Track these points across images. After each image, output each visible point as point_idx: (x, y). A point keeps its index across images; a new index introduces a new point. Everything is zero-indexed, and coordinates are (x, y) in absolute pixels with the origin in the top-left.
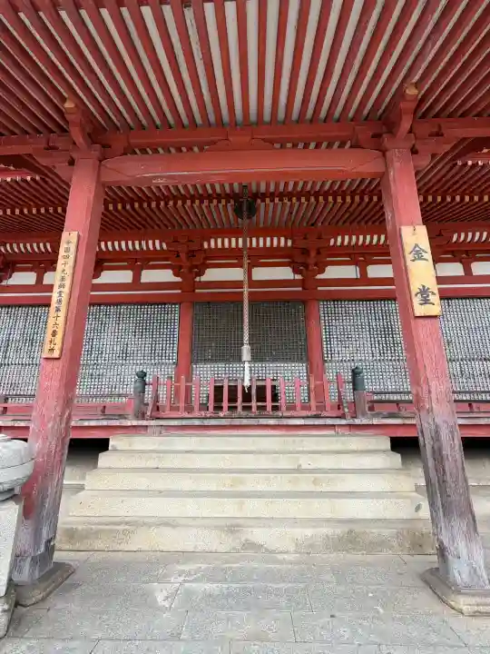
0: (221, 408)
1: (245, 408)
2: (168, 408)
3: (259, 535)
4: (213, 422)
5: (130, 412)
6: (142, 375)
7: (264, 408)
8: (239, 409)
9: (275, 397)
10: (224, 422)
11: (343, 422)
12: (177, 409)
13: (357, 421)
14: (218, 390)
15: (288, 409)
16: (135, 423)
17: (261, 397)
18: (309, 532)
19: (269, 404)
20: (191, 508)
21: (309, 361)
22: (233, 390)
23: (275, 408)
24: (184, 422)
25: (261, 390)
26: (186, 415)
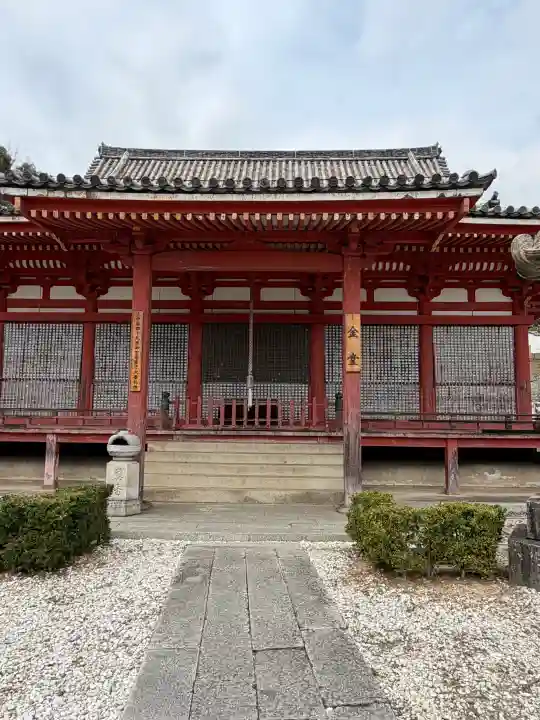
0: (230, 423)
1: (249, 423)
2: (188, 422)
3: (253, 495)
4: (224, 433)
5: (159, 423)
6: (166, 395)
7: (265, 423)
8: (245, 423)
9: (274, 414)
10: (232, 433)
11: (323, 434)
12: (195, 422)
13: (333, 434)
14: (228, 409)
15: (283, 424)
16: (163, 432)
17: (263, 414)
18: (283, 493)
19: (269, 420)
20: (212, 482)
21: (311, 383)
22: (240, 409)
23: (273, 423)
24: (202, 433)
25: (263, 409)
26: (203, 427)
